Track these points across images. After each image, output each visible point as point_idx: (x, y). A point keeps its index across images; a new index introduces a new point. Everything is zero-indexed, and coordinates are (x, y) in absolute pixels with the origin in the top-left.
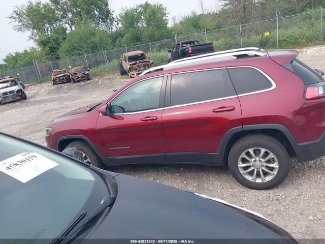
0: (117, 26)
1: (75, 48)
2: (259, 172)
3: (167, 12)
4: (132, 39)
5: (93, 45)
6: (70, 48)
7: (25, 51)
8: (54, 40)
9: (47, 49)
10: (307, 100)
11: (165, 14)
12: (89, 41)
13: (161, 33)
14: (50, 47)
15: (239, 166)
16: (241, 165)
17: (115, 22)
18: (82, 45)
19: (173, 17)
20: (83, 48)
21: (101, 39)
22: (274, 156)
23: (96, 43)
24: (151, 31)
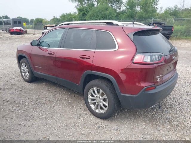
0: (123, 7)
1: (94, 16)
2: (98, 105)
3: (159, 3)
4: (128, 16)
5: (105, 16)
6: (92, 15)
7: (70, 13)
8: (86, 10)
9: (81, 14)
10: (134, 63)
11: (157, 4)
12: (103, 13)
13: (147, 16)
14: (83, 13)
15: (88, 97)
16: (90, 96)
17: (122, 5)
18: (98, 15)
19: (162, 7)
20: (99, 17)
21: (110, 13)
22: (106, 97)
23: (106, 15)
24: (141, 13)
